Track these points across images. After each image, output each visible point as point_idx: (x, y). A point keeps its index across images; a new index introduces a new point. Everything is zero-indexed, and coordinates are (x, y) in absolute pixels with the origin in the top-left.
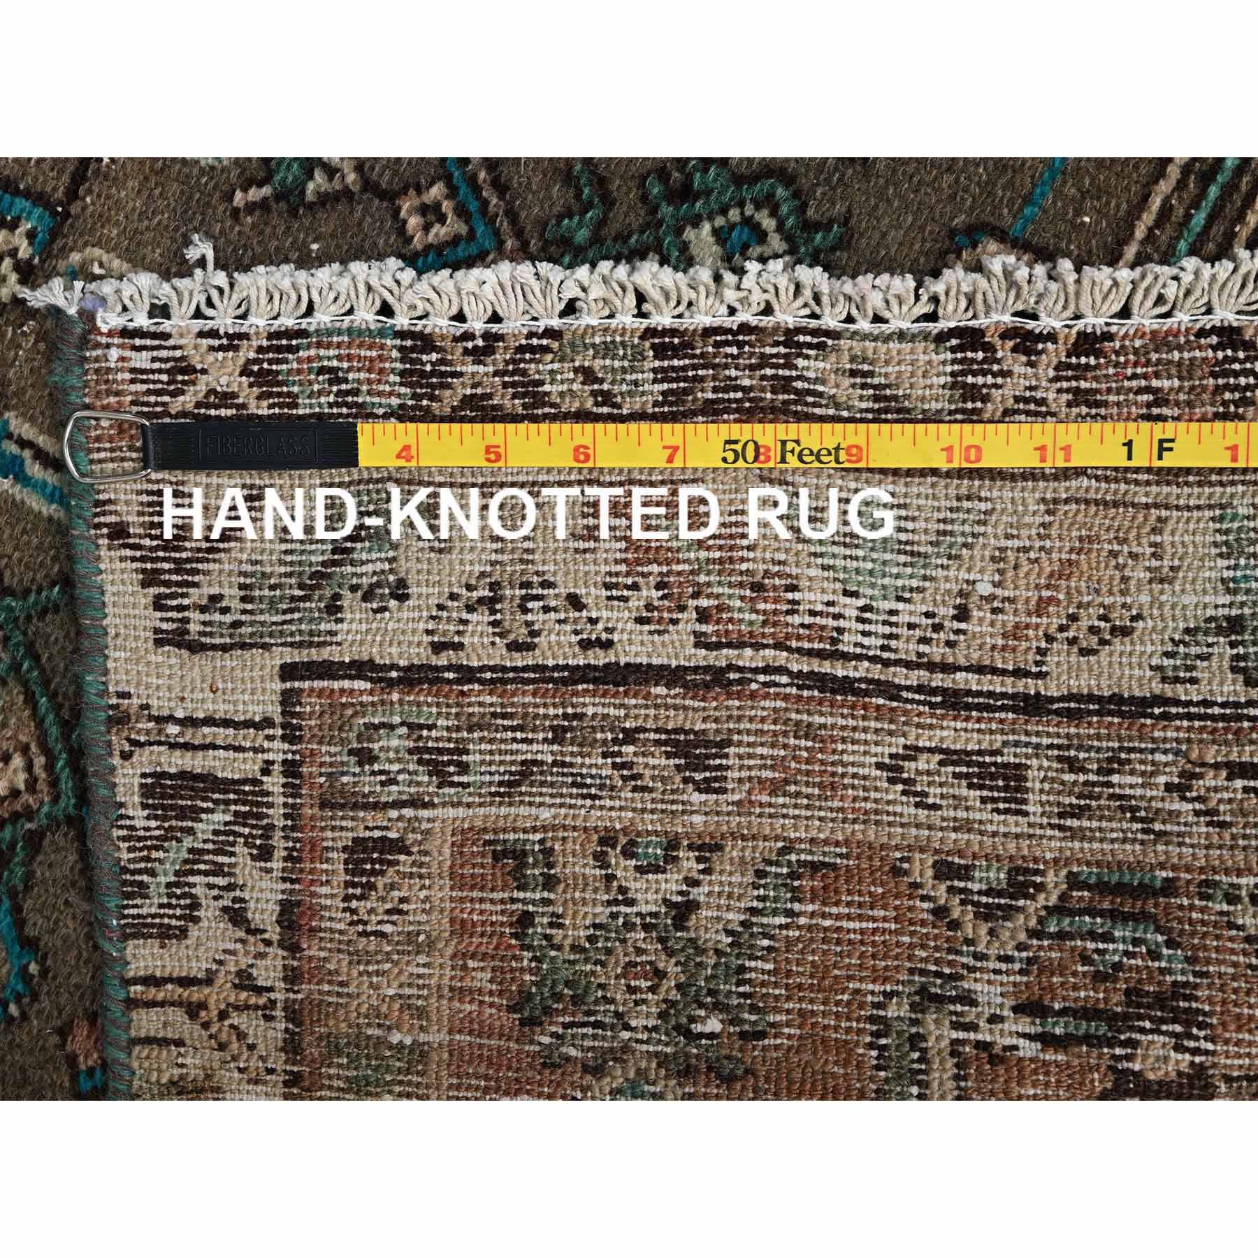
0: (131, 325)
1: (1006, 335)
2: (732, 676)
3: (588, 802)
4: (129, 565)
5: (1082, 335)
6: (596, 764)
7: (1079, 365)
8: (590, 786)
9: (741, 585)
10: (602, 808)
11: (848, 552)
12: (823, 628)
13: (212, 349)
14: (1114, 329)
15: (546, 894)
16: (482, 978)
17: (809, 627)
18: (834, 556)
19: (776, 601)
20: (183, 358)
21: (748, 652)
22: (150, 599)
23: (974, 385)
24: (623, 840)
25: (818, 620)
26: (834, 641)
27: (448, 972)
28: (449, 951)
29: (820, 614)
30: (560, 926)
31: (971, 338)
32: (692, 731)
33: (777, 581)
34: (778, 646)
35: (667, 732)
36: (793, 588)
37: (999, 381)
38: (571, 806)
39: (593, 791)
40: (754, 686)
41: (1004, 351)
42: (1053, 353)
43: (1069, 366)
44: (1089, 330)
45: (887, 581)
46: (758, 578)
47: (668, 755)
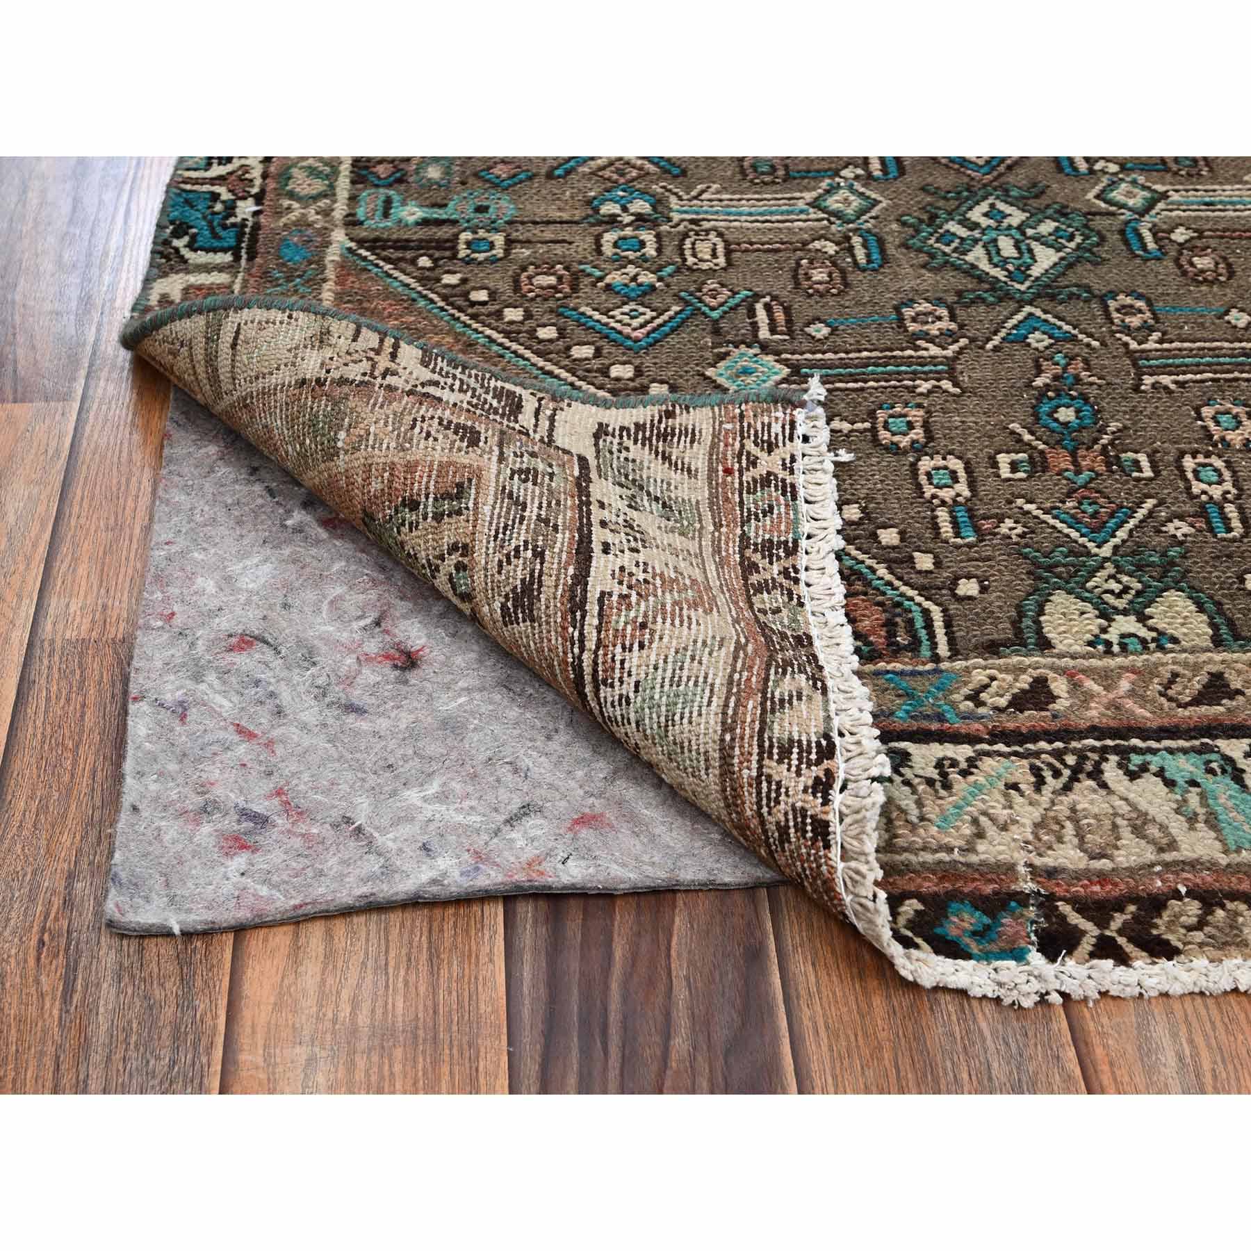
0: (797, 425)
1: (829, 774)
2: (578, 614)
3: (493, 533)
4: (649, 418)
5: (826, 824)
6: (520, 536)
7: (806, 825)
8: (504, 534)
9: (646, 616)
10: (488, 542)
11: (667, 680)
12: (613, 669)
13: (784, 460)
14: (833, 849)
15: (430, 515)
16: (376, 486)
17: (613, 660)
18: (665, 670)
19: (632, 636)
20: (777, 446)
21: (596, 622)
22: (626, 425)
23: (792, 753)
24: (466, 560)
25: (618, 665)
26: (605, 682)
27: (383, 460)
28: (396, 460)
29: (622, 668)
30: (411, 531)
31: (828, 751)
32: (540, 593)
33: (647, 636)
34: (599, 643)
35: (540, 576)
36: (642, 646)
37: (794, 769)
38: (491, 523)
39: (501, 536)
40: (571, 630)
41: (817, 771)
42: (814, 804)
43: (804, 817)
44: (831, 829)
45: (647, 711)
46: (650, 625)
47: (523, 581)
